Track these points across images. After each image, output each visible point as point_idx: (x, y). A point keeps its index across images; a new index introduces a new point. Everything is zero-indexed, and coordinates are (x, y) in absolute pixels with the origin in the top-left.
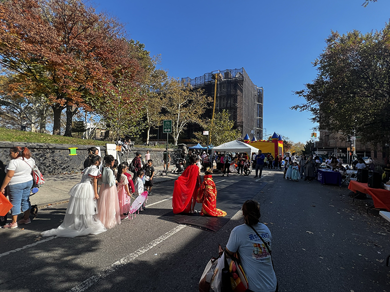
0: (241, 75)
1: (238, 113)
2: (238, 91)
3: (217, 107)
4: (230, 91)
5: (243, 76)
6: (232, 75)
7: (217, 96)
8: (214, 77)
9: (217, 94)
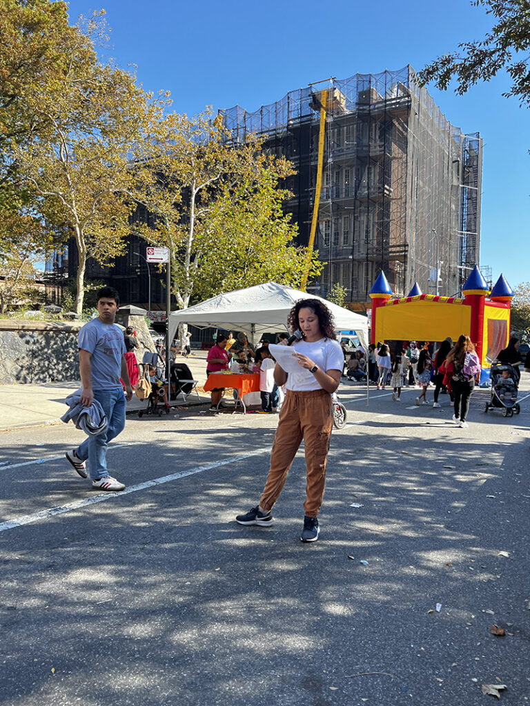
0: (404, 90)
1: (392, 216)
2: (394, 147)
3: (328, 197)
4: (369, 146)
5: (408, 96)
7: (325, 164)
8: (316, 104)
9: (325, 158)
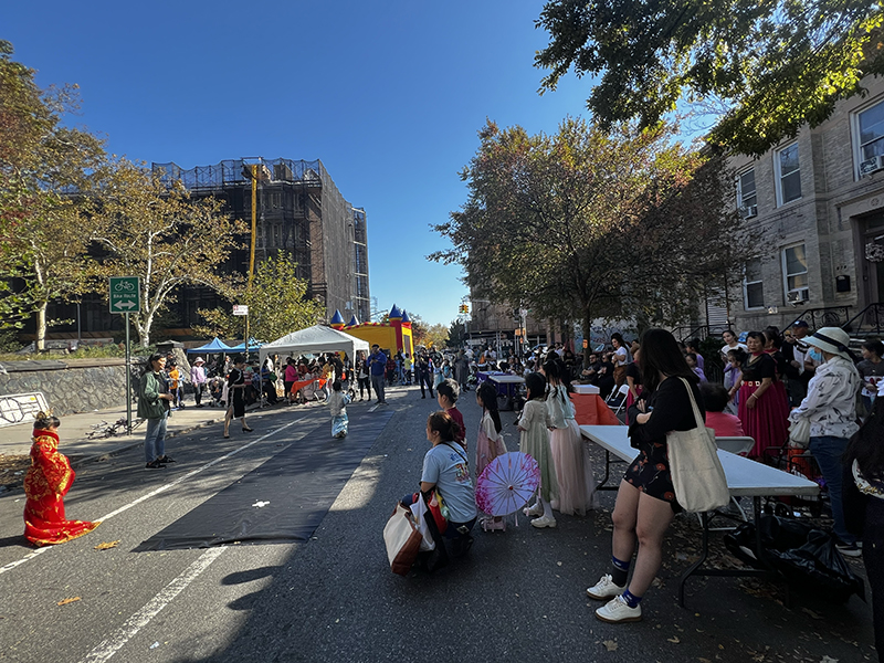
0: (315, 175)
1: (313, 262)
2: (311, 212)
3: (261, 245)
4: (292, 211)
5: (319, 180)
6: (294, 173)
7: (258, 220)
8: (247, 173)
9: (258, 215)
